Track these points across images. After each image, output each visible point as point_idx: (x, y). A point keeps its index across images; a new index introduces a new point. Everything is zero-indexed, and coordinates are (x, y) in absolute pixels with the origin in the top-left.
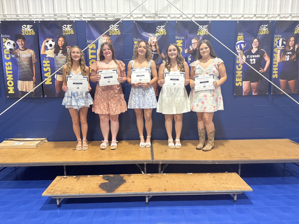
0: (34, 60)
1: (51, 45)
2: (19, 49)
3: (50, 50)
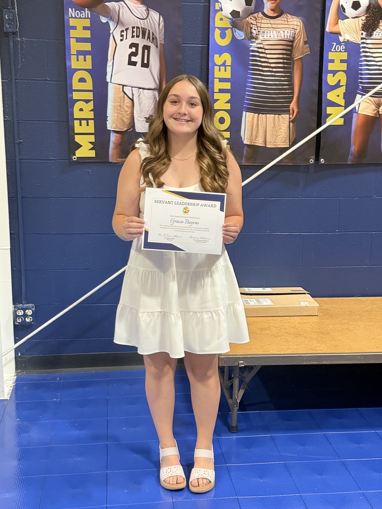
0: (301, 51)
1: (356, 5)
2: (260, 15)
3: (350, 19)
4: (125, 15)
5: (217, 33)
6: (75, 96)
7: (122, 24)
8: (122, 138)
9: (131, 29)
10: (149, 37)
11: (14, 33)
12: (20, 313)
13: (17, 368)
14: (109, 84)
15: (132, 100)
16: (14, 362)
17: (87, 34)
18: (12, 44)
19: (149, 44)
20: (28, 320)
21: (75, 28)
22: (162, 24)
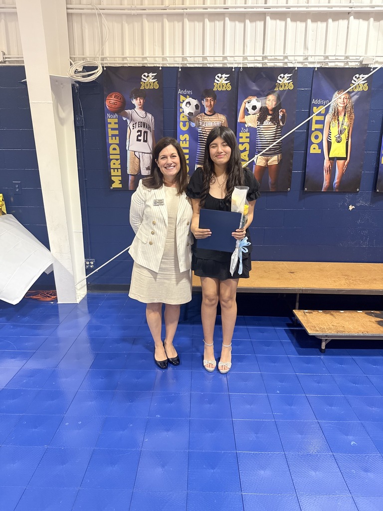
1: (254, 108)
2: (203, 114)
3: (251, 115)
4: (135, 116)
5: (181, 124)
6: (111, 157)
7: (134, 121)
8: (135, 178)
9: (138, 123)
10: (147, 127)
11: (82, 127)
12: (88, 263)
13: (88, 290)
14: (128, 151)
15: (139, 159)
16: (86, 286)
17: (116, 126)
18: (81, 132)
19: (147, 130)
20: (91, 267)
21: (110, 123)
22: (153, 120)
